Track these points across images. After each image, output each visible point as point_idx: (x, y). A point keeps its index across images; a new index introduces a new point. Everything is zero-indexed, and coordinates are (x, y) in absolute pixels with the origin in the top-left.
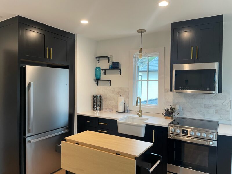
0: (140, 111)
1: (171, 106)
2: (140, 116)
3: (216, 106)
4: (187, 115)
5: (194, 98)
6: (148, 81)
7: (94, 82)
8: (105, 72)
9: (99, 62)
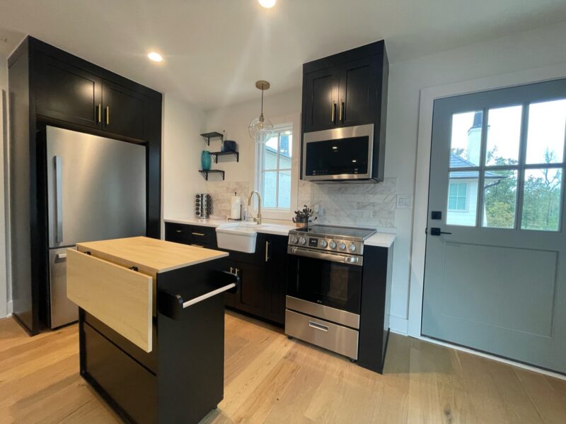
0: (259, 215)
1: (305, 206)
2: (258, 224)
3: (373, 204)
4: (331, 221)
5: (342, 193)
6: (278, 170)
7: (199, 174)
8: (217, 159)
9: (209, 145)
